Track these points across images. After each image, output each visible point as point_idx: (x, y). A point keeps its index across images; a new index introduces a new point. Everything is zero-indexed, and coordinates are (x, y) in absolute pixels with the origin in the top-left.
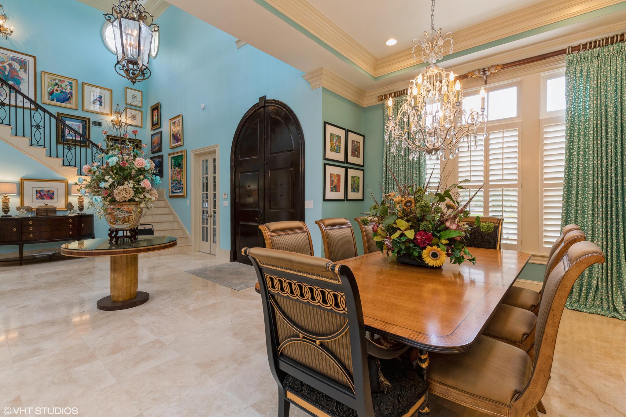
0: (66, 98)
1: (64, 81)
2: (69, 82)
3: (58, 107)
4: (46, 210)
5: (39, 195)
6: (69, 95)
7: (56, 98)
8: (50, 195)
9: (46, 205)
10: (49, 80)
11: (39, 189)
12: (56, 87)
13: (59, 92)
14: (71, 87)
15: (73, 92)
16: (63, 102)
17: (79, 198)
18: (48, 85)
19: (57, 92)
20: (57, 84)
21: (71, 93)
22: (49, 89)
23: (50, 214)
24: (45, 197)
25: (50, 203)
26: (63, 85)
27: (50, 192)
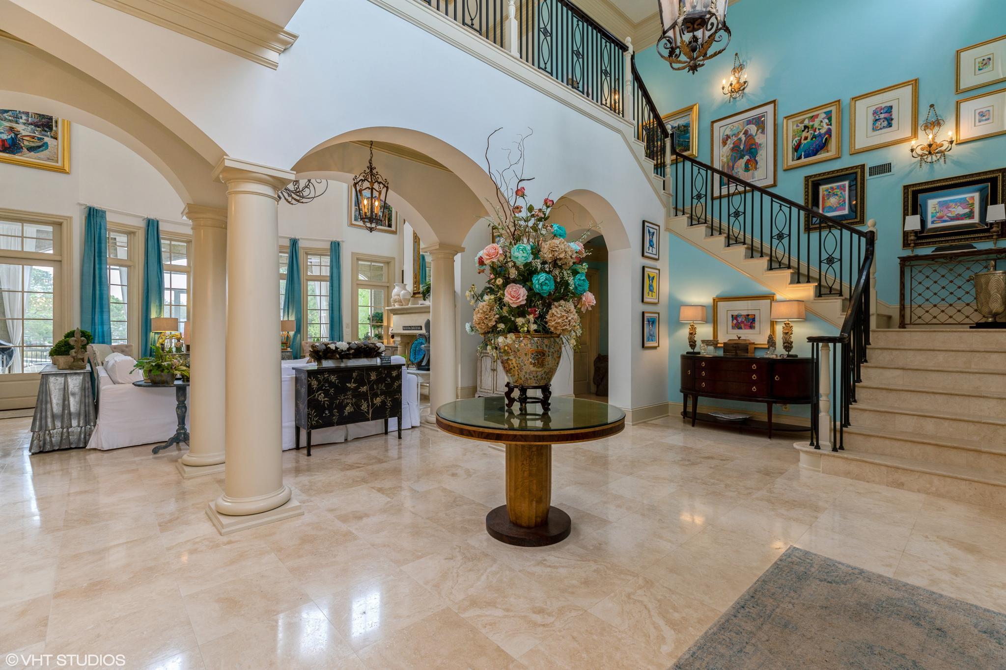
0: (821, 144)
1: (817, 116)
2: (825, 113)
3: (809, 167)
4: (735, 347)
5: (735, 321)
6: (827, 136)
7: (805, 152)
8: (749, 322)
9: (739, 338)
10: (795, 127)
11: (735, 313)
12: (804, 134)
13: (809, 140)
14: (830, 119)
15: (833, 128)
16: (815, 154)
17: (784, 326)
18: (793, 136)
19: (806, 142)
20: (806, 127)
21: (829, 132)
22: (794, 142)
23: (741, 354)
24: (742, 325)
25: (746, 335)
26: (816, 124)
27: (750, 317)
